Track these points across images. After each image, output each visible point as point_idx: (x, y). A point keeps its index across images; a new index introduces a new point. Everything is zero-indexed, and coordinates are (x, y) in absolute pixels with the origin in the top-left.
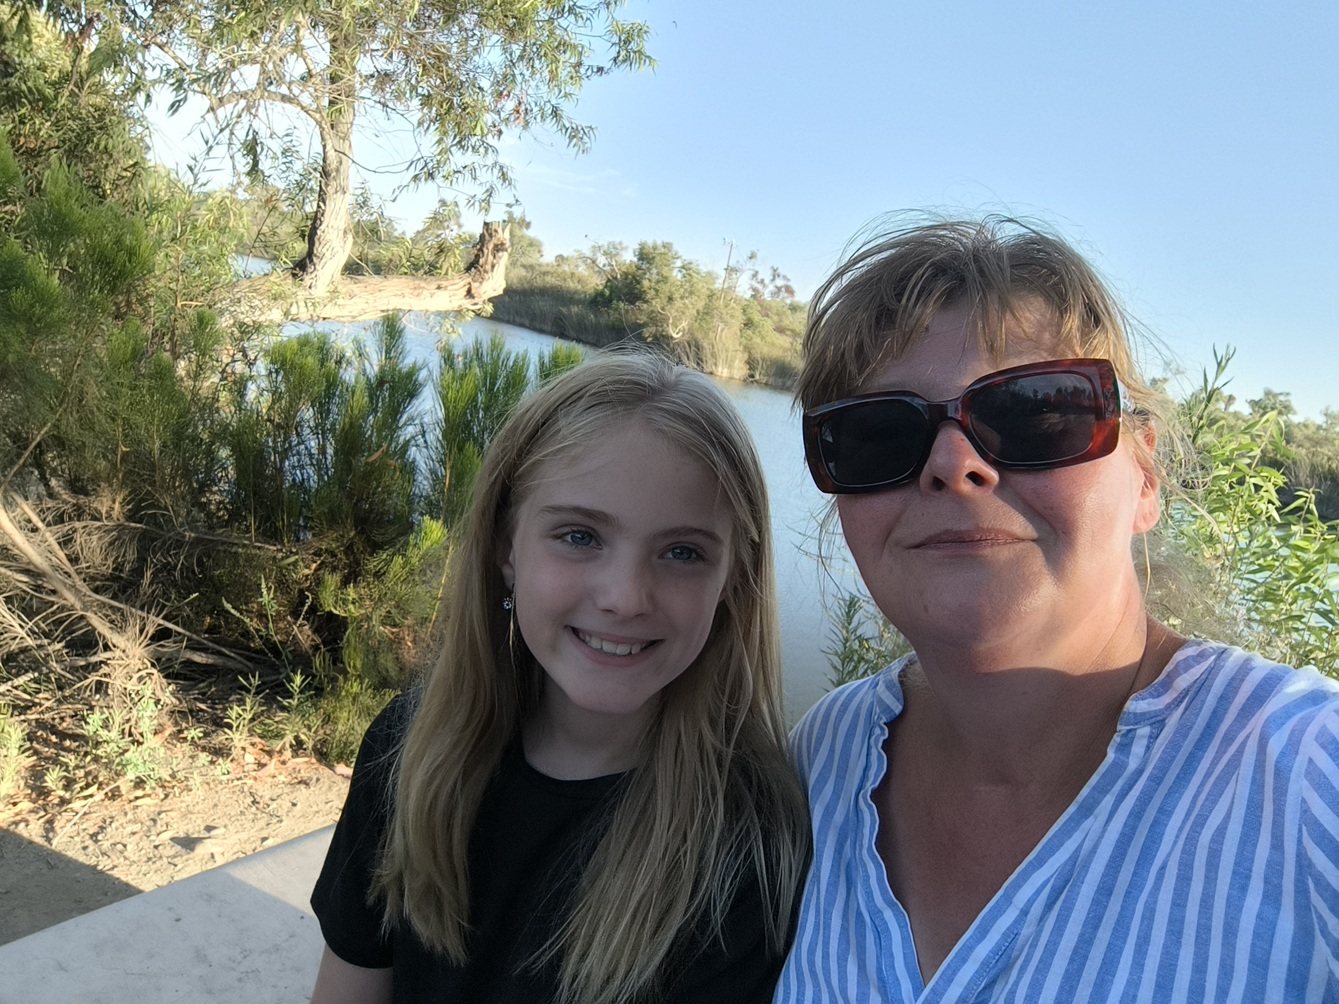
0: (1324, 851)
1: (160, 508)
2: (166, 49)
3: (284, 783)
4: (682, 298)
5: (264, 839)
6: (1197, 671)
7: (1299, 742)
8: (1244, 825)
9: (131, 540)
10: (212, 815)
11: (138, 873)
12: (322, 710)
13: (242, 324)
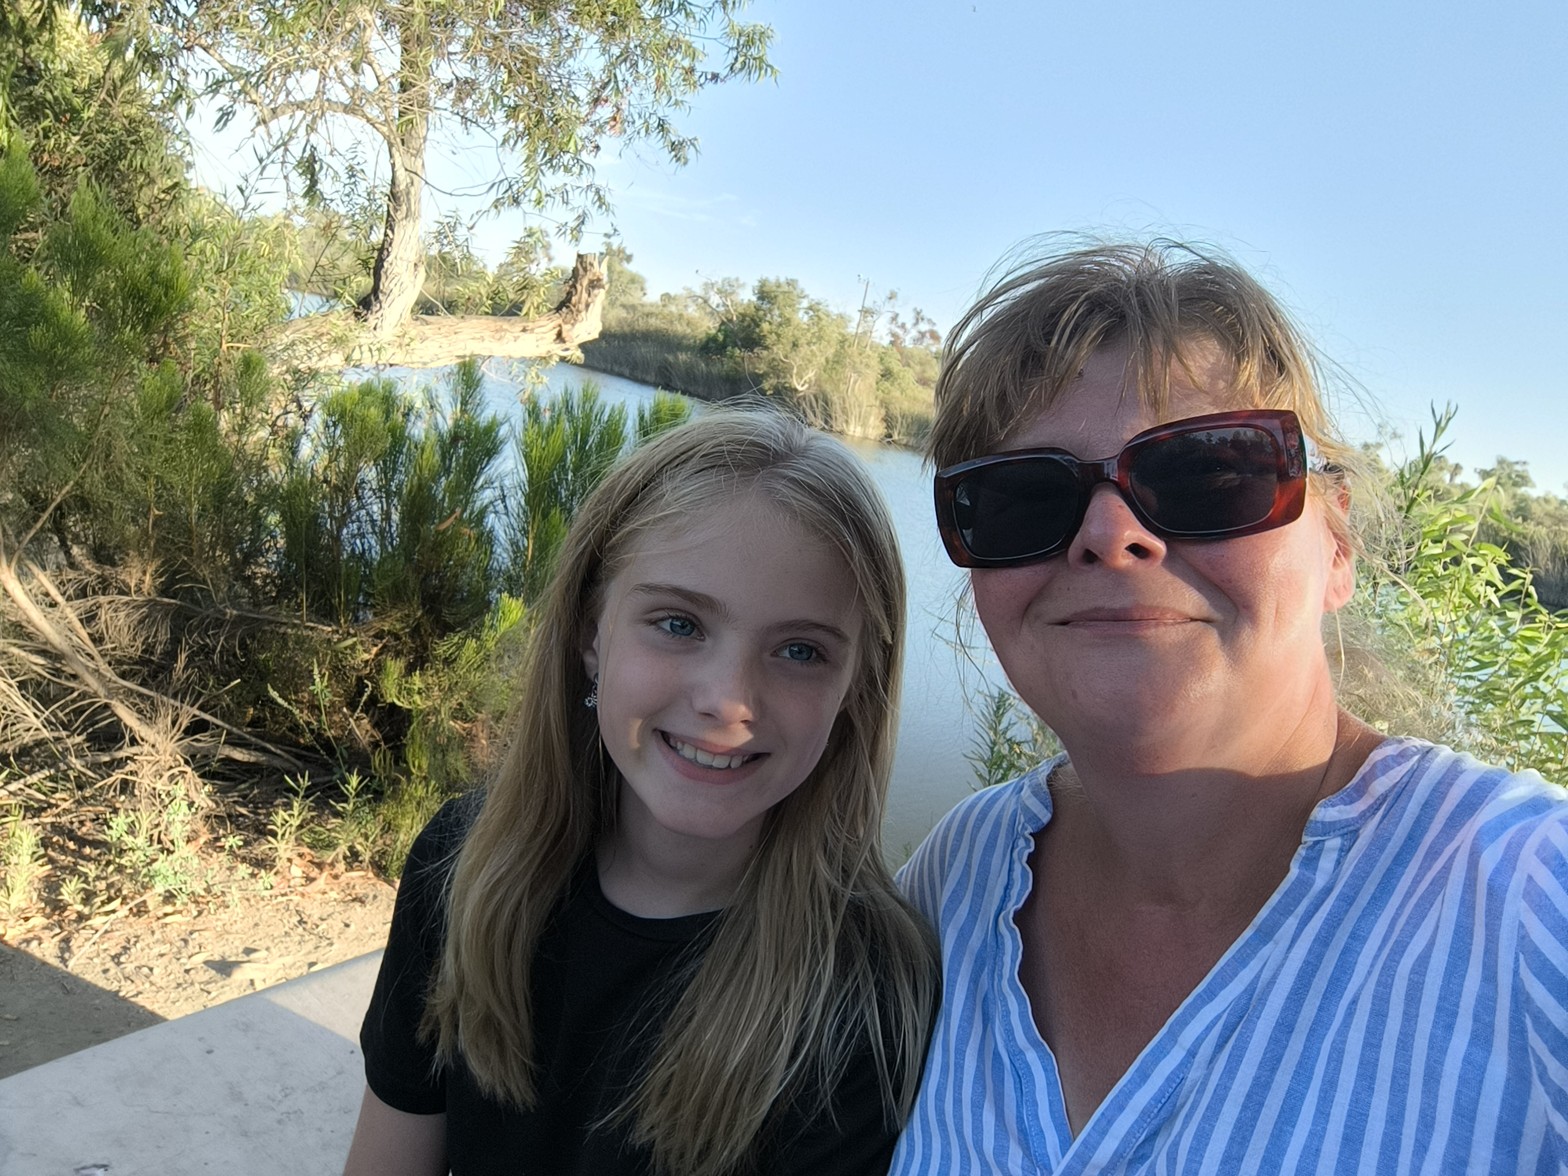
0: (1544, 984)
1: (197, 581)
2: (211, 52)
3: (335, 900)
4: (808, 344)
5: (311, 965)
6: (1398, 773)
7: (1516, 858)
8: (1451, 953)
9: (163, 619)
10: (252, 936)
11: (166, 1001)
12: (381, 817)
13: (296, 371)
